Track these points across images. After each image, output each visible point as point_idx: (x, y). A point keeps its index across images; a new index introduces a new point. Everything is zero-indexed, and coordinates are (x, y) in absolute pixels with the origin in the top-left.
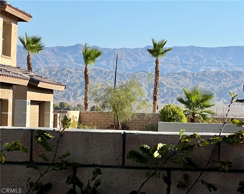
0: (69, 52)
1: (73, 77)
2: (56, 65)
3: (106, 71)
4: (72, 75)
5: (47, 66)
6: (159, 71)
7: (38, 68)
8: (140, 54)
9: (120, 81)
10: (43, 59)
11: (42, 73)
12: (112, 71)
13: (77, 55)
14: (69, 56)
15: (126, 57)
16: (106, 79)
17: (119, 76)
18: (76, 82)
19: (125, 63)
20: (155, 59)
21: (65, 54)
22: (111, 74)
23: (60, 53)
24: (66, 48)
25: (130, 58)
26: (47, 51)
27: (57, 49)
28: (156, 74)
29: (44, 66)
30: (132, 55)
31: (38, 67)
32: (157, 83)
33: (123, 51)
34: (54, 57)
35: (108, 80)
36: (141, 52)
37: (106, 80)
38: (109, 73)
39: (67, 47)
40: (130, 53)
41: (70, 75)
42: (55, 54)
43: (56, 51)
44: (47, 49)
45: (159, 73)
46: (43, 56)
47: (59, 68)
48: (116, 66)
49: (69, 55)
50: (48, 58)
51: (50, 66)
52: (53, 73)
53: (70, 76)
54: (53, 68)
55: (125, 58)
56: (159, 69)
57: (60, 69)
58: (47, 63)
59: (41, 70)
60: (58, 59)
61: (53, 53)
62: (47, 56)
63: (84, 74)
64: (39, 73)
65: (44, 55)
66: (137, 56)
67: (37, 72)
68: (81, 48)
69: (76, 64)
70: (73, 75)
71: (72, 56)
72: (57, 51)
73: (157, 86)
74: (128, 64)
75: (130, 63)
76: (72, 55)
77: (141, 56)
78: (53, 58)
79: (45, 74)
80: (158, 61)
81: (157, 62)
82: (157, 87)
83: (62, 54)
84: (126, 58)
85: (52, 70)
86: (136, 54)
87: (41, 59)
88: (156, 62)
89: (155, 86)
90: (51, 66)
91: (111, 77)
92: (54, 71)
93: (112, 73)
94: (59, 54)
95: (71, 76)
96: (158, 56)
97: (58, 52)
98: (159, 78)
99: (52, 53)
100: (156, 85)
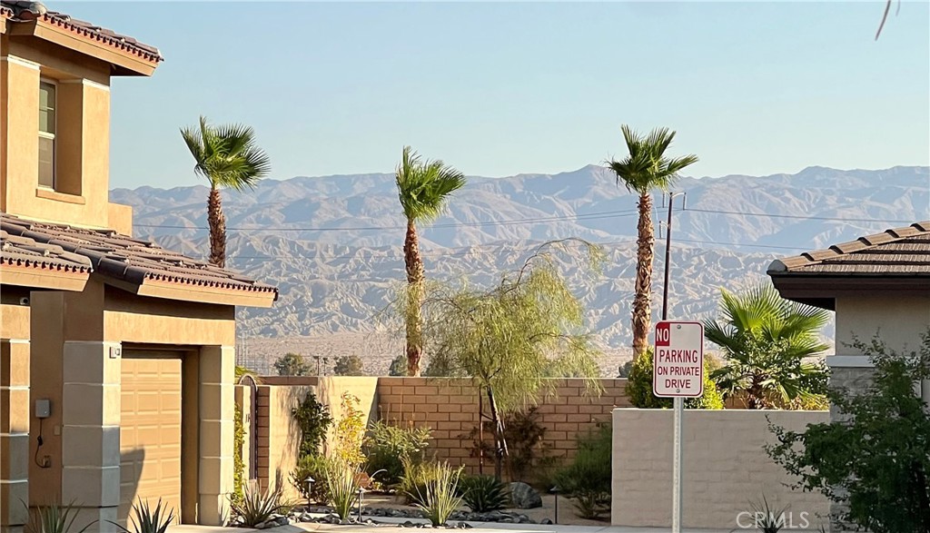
0: (561, 192)
1: (573, 271)
2: (518, 236)
3: (680, 250)
4: (570, 266)
5: (491, 240)
6: (651, 237)
7: (461, 245)
8: (788, 195)
9: (724, 281)
10: (477, 218)
11: (474, 260)
12: (700, 250)
13: (588, 201)
14: (563, 206)
15: (742, 203)
16: (679, 275)
17: (722, 266)
18: (584, 287)
19: (741, 224)
20: (636, 195)
21: (548, 197)
22: (696, 259)
23: (532, 196)
24: (550, 178)
25: (754, 207)
26: (490, 191)
27: (521, 182)
28: (642, 248)
29: (482, 239)
30: (761, 197)
31: (462, 240)
32: (645, 275)
33: (734, 186)
34: (513, 209)
35: (687, 278)
36: (791, 186)
37: (680, 277)
38: (689, 257)
39: (552, 176)
40: (757, 190)
41: (566, 265)
42: (515, 197)
43: (519, 190)
44: (490, 185)
45: (652, 241)
46: (477, 207)
47: (529, 242)
48: (669, 231)
49: (561, 201)
50: (494, 213)
51: (500, 237)
52: (511, 260)
53: (563, 268)
54: (511, 244)
55: (741, 209)
56: (650, 230)
57: (532, 247)
58: (488, 226)
59: (472, 250)
60: (525, 214)
61: (508, 196)
62: (489, 207)
63: (405, 250)
64: (466, 261)
65: (482, 204)
66: (778, 199)
67: (459, 259)
68: (597, 179)
69: (585, 231)
70: (574, 265)
71: (569, 204)
72: (521, 190)
73: (643, 287)
74: (748, 227)
75: (755, 223)
76: (571, 201)
77: (790, 200)
78: (507, 213)
79: (485, 263)
80: (645, 202)
81: (643, 206)
82: (646, 289)
83: (539, 198)
84: (743, 208)
85: (506, 251)
86: (777, 196)
87: (471, 216)
88: (640, 206)
89: (639, 287)
90: (504, 238)
91: (695, 269)
92: (513, 253)
93: (698, 256)
94: (529, 198)
95: (567, 270)
96: (646, 185)
97: (526, 192)
98: (650, 260)
99: (505, 197)
100: (642, 282)
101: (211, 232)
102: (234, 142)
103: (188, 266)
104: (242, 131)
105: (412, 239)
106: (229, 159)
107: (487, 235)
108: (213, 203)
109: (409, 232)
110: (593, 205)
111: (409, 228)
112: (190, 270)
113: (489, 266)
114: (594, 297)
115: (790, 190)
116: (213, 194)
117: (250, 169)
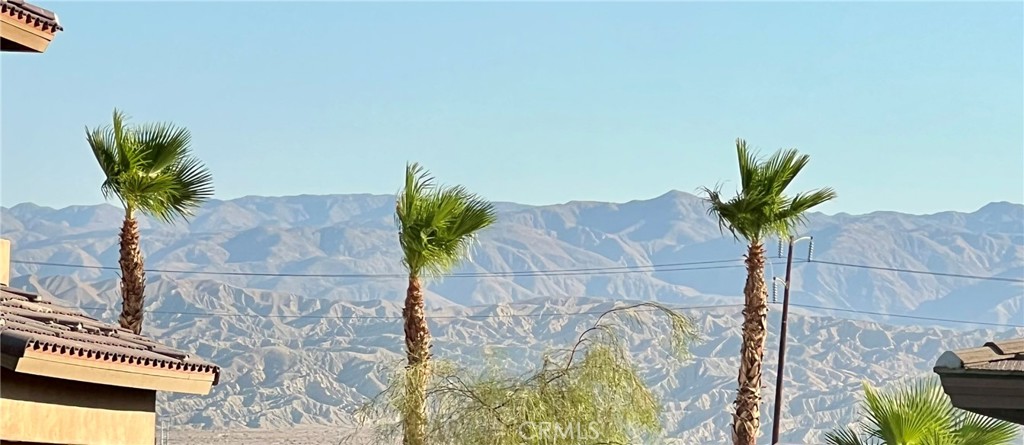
0: (632, 229)
1: (645, 344)
2: (567, 291)
3: (801, 319)
4: (642, 336)
5: (527, 295)
6: (763, 306)
7: (483, 302)
8: (960, 242)
9: (863, 365)
10: (507, 262)
11: (501, 324)
12: (830, 319)
13: (669, 243)
14: (632, 249)
15: (893, 252)
16: (800, 354)
17: (862, 344)
18: (661, 369)
19: (891, 283)
21: (611, 236)
22: (823, 332)
23: (588, 234)
24: (616, 209)
25: (911, 259)
26: (526, 225)
27: (574, 213)
28: (749, 321)
29: (514, 294)
30: (922, 244)
31: (485, 296)
32: (753, 361)
33: (881, 227)
34: (560, 252)
35: (810, 360)
36: (966, 231)
37: (799, 358)
38: (815, 329)
39: (619, 205)
40: (915, 235)
41: (635, 335)
42: (565, 235)
43: (570, 224)
44: (528, 216)
46: (510, 248)
47: (582, 301)
48: (786, 291)
49: (628, 241)
50: (533, 257)
51: (540, 293)
52: (556, 326)
53: (631, 340)
54: (555, 303)
55: (891, 261)
56: (762, 296)
57: (586, 308)
58: (524, 275)
59: (498, 310)
60: (577, 259)
61: (554, 233)
62: (526, 248)
64: (490, 326)
65: (515, 244)
66: (945, 249)
67: (480, 323)
68: (685, 213)
69: (664, 287)
70: (647, 335)
71: (643, 246)
72: (573, 225)
73: (750, 379)
74: (900, 287)
75: (912, 283)
76: (643, 243)
77: (963, 249)
78: (553, 258)
79: (518, 330)
83: (599, 236)
84: (895, 259)
85: (548, 313)
86: (943, 243)
87: (498, 260)
88: (749, 261)
90: (546, 294)
91: (823, 347)
92: (559, 316)
93: (828, 328)
94: (583, 238)
95: (637, 342)
97: (581, 227)
99: (549, 235)
100: (749, 371)
101: (123, 279)
102: (160, 150)
103: (89, 331)
104: (173, 133)
105: (416, 298)
106: (153, 175)
107: (520, 289)
108: (127, 238)
109: (412, 288)
110: (678, 249)
111: (411, 283)
112: (91, 337)
113: (523, 334)
114: (675, 384)
115: (965, 236)
116: (128, 225)
117: (184, 191)
